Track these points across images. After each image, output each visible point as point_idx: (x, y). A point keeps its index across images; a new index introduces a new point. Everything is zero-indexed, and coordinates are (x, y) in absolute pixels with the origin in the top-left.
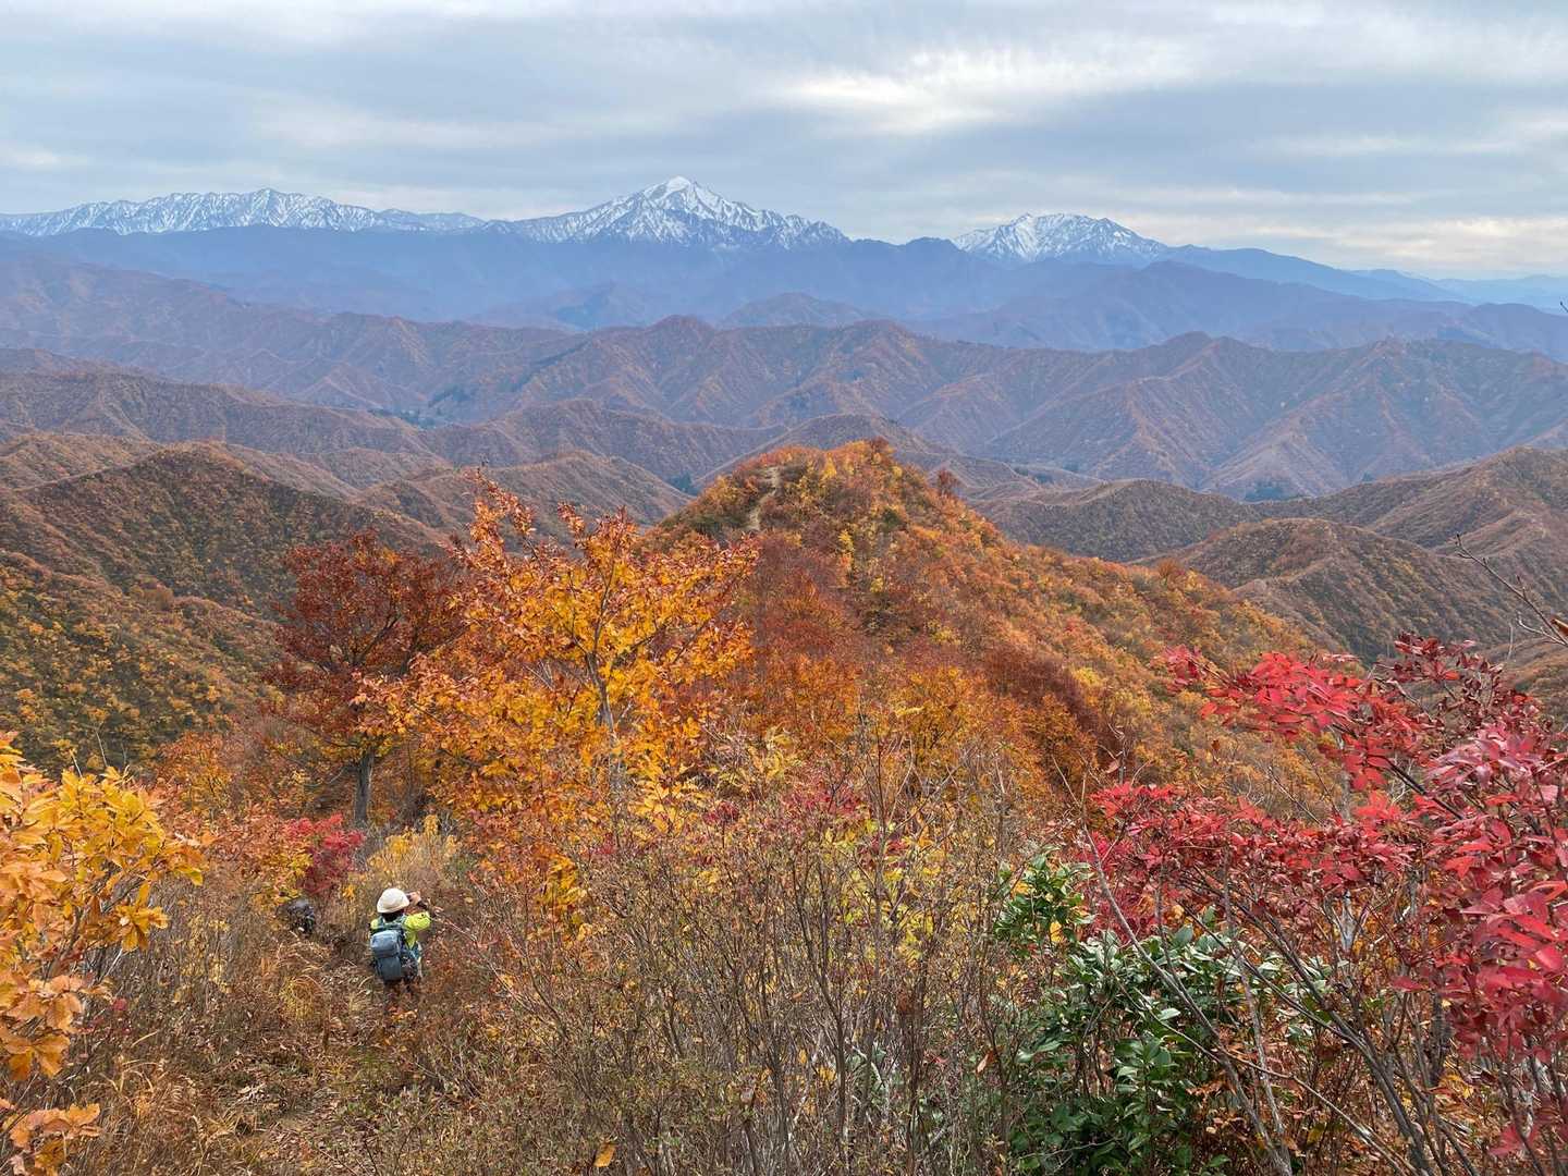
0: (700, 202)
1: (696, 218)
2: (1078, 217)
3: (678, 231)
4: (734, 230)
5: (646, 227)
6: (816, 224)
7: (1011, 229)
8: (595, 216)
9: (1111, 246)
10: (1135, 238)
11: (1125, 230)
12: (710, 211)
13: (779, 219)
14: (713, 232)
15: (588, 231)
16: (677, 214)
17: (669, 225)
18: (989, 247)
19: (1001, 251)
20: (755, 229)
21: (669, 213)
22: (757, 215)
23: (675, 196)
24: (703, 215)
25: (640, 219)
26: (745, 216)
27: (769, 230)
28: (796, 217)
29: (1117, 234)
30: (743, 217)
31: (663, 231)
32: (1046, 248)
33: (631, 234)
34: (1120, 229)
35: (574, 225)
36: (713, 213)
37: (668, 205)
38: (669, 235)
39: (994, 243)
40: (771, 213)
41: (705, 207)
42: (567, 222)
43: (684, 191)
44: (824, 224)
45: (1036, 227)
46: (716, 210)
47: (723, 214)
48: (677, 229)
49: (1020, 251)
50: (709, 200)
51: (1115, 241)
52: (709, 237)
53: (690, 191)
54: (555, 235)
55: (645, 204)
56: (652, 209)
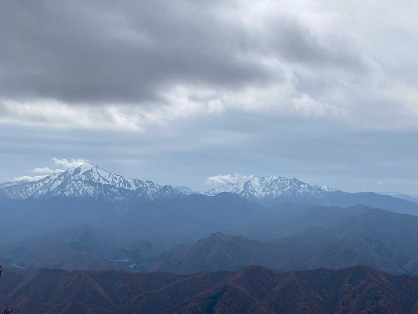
0: (100, 176)
1: (100, 184)
2: (280, 178)
3: (91, 191)
4: (121, 189)
5: (75, 190)
6: (166, 186)
7: (249, 184)
8: (42, 185)
9: (301, 191)
10: (310, 187)
11: (305, 184)
12: (106, 180)
13: (142, 183)
14: (110, 191)
15: (40, 192)
16: (90, 182)
17: (86, 188)
18: (241, 193)
19: (248, 195)
20: (131, 189)
21: (85, 182)
22: (131, 182)
23: (87, 173)
24: (103, 182)
25: (71, 185)
26: (125, 182)
27: (139, 190)
28: (151, 182)
29: (301, 186)
30: (124, 183)
31: (83, 191)
32: (268, 193)
33: (67, 194)
34: (303, 183)
35: (30, 189)
36: (108, 182)
37: (84, 178)
38: (87, 193)
39: (244, 191)
40: (138, 180)
41: (104, 179)
42: (27, 188)
43: (91, 170)
44: (170, 186)
45: (260, 182)
46: (109, 180)
47: (113, 182)
48: (90, 190)
49: (255, 194)
50: (105, 175)
51: (302, 190)
52: (108, 194)
53: (94, 170)
54: (20, 194)
55: (72, 178)
56: (76, 181)
